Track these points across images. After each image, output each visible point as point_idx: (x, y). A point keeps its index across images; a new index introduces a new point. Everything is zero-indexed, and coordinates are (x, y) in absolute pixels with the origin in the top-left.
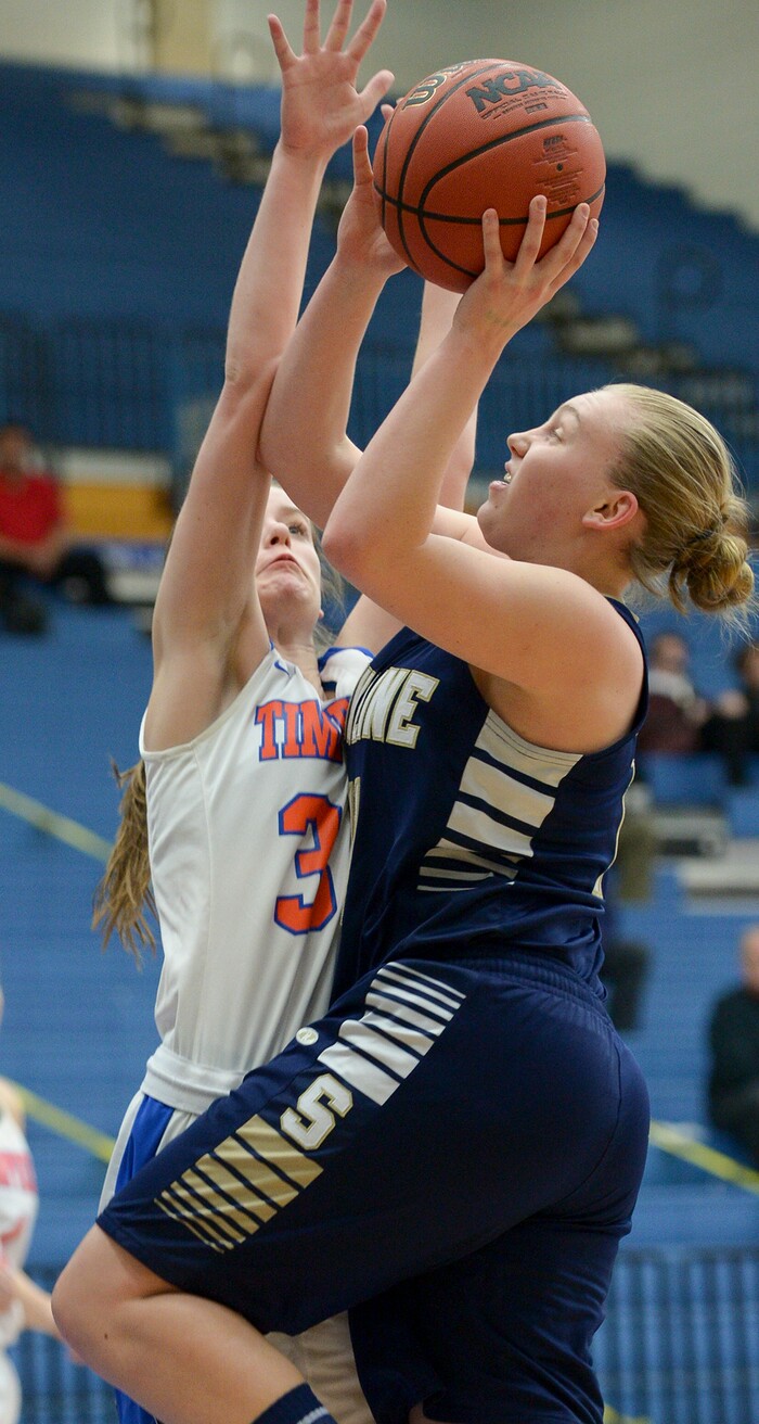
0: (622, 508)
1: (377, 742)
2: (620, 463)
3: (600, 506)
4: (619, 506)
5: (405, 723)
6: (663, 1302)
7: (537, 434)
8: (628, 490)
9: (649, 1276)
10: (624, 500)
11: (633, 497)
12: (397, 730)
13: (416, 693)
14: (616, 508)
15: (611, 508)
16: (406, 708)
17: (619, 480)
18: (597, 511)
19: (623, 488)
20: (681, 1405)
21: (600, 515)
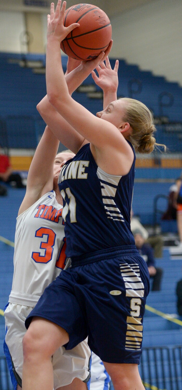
0: (126, 127)
1: (74, 179)
2: (125, 116)
3: (120, 126)
4: (125, 126)
5: (83, 173)
6: (169, 360)
7: (104, 112)
8: (128, 122)
9: (165, 352)
10: (126, 125)
11: (128, 124)
12: (80, 175)
13: (84, 166)
14: (124, 127)
15: (123, 127)
16: (82, 170)
17: (125, 120)
18: (120, 128)
19: (126, 122)
20: (174, 385)
21: (120, 129)
